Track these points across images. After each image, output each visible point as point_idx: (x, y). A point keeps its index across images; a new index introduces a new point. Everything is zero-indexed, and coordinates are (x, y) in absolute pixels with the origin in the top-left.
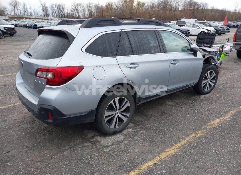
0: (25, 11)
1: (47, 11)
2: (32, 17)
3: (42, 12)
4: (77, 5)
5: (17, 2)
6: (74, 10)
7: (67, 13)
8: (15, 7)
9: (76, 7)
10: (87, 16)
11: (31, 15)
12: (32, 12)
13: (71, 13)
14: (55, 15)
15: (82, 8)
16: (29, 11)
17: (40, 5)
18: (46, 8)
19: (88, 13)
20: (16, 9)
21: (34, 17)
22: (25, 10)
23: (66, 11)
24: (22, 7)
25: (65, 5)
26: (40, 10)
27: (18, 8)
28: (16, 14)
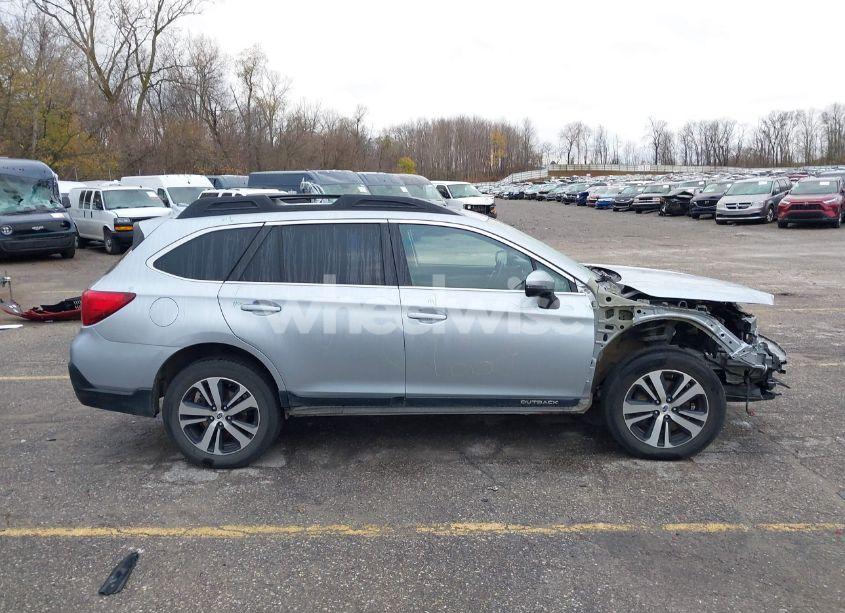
0: (598, 152)
1: (666, 148)
2: (615, 168)
3: (652, 152)
4: (783, 119)
5: (583, 128)
6: (768, 136)
7: (739, 148)
8: (574, 144)
9: (778, 125)
10: (818, 155)
11: (616, 162)
12: (621, 153)
13: (754, 147)
14: (694, 158)
15: (800, 128)
16: (610, 152)
17: (650, 131)
18: (667, 138)
19: (826, 144)
20: (574, 149)
21: (623, 169)
22: (601, 150)
23: (733, 143)
24: (591, 141)
25: (734, 124)
26: (647, 144)
27: (582, 143)
28: (572, 162)
